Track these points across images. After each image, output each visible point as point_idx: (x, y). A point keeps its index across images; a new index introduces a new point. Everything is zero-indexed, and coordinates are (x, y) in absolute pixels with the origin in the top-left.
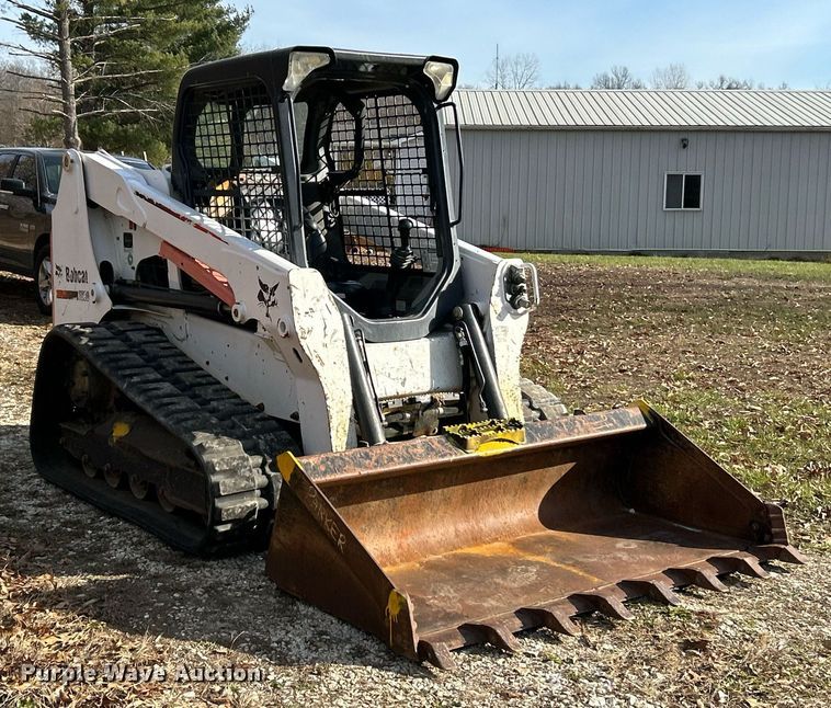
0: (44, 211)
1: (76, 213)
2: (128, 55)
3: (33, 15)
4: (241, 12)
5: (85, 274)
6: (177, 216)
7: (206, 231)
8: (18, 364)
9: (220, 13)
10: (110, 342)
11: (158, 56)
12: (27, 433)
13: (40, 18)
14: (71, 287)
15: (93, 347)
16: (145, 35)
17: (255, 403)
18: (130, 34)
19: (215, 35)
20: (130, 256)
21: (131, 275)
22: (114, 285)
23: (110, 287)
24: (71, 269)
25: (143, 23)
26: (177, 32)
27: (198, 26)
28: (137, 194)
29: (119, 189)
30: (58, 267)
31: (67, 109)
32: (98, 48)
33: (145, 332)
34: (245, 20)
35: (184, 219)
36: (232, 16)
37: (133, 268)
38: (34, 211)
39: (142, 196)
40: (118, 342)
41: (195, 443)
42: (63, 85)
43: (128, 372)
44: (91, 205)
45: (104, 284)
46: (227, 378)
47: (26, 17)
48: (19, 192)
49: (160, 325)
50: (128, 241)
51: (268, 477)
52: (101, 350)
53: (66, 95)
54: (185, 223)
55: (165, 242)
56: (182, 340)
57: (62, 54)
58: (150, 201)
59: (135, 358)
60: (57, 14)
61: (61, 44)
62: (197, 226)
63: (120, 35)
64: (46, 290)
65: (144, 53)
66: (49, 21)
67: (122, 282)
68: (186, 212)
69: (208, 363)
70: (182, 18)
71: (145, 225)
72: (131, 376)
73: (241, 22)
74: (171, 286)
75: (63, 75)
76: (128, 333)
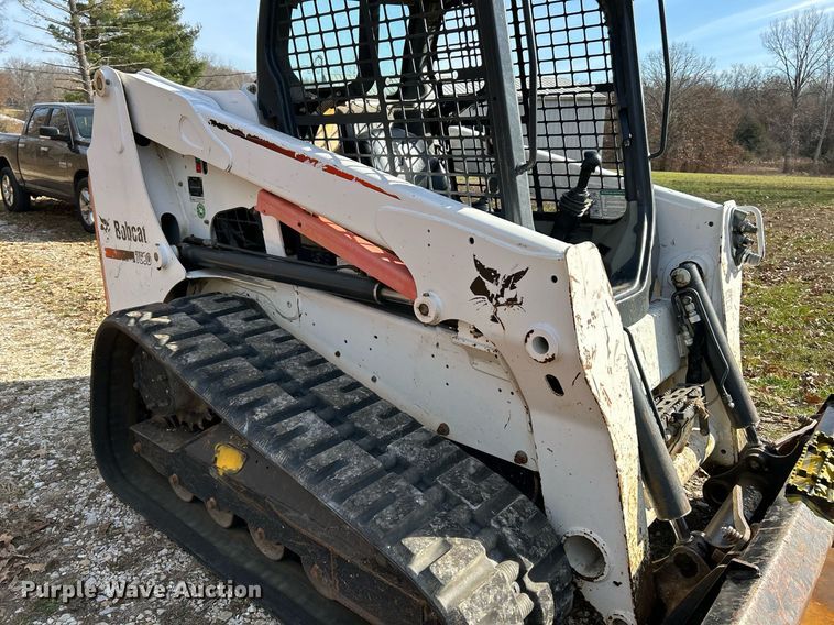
0: (78, 152)
1: (121, 152)
2: (123, 53)
3: (56, 25)
4: (194, 28)
5: (142, 231)
6: (290, 154)
7: (350, 177)
8: (70, 289)
9: (180, 28)
10: (200, 340)
11: (143, 54)
12: (86, 391)
13: (62, 28)
14: (124, 245)
15: (180, 353)
16: (133, 40)
17: (432, 423)
18: (123, 39)
19: (178, 41)
20: (200, 206)
21: (205, 232)
22: (184, 245)
23: (179, 248)
24: (121, 223)
25: (131, 32)
26: (153, 38)
27: (168, 35)
28: (214, 123)
29: (183, 118)
30: (103, 221)
31: (86, 87)
32: (103, 48)
33: (242, 314)
34: (197, 32)
35: (302, 158)
36: (188, 30)
37: (207, 222)
38: (69, 152)
39: (221, 126)
40: (210, 338)
41: (416, 567)
42: (82, 72)
43: (244, 399)
44: (141, 141)
45: (171, 244)
46: (374, 379)
47: (51, 27)
48: (55, 137)
49: (253, 296)
50: (196, 188)
51: (532, 595)
52: (192, 358)
53: (84, 78)
54: (306, 165)
55: (264, 191)
56: (291, 320)
57: (79, 51)
58: (238, 133)
59: (245, 368)
60: (73, 25)
61: (77, 44)
62: (331, 170)
63: (116, 40)
64: (87, 213)
65: (134, 51)
66: (68, 30)
67: (196, 242)
68: (304, 148)
69: (338, 354)
70: (156, 29)
71: (229, 168)
72: (251, 406)
73: (194, 33)
74: (269, 251)
75: (81, 65)
76: (220, 319)
